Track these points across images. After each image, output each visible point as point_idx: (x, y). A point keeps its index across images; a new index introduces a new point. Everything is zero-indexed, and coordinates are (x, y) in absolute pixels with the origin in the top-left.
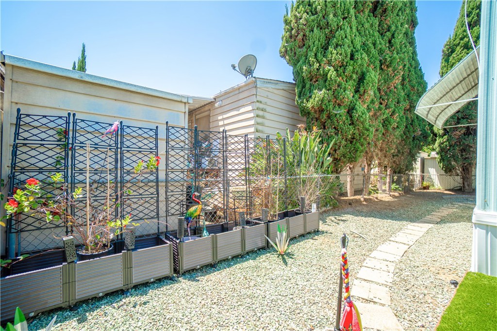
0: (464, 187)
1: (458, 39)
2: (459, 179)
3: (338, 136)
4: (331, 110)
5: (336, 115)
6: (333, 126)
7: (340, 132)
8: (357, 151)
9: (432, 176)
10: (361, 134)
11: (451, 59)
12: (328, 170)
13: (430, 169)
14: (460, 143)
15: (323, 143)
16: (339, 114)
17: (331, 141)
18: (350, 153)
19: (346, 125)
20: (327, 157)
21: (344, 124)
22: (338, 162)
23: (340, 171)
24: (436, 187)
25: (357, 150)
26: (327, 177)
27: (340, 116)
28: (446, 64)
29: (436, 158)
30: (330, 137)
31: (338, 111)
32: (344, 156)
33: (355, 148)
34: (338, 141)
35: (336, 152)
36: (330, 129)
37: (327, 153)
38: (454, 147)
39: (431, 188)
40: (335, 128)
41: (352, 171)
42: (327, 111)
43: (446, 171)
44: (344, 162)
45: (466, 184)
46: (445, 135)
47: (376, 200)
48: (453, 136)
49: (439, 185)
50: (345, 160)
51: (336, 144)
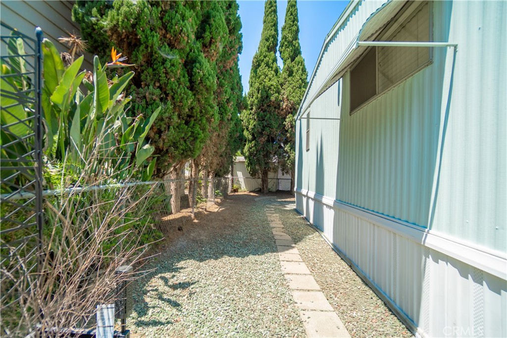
0: (263, 189)
1: (262, 56)
2: (260, 181)
3: (166, 104)
4: (156, 47)
5: (164, 61)
6: (157, 84)
7: (169, 98)
8: (195, 139)
9: (239, 179)
10: (204, 111)
11: (258, 70)
12: (145, 172)
13: (238, 172)
14: (264, 149)
15: (134, 115)
16: (171, 60)
17: (153, 112)
18: (185, 141)
19: (181, 86)
20: (144, 144)
21: (179, 84)
22: (162, 156)
23: (164, 175)
24: (243, 189)
25: (197, 138)
26: (143, 186)
27: (173, 65)
28: (255, 75)
29: (244, 162)
30: (149, 105)
31: (168, 54)
32: (175, 145)
33: (193, 133)
34: (167, 114)
35: (160, 137)
36: (151, 87)
37: (144, 135)
38: (259, 152)
39: (239, 190)
40: (160, 87)
41: (177, 174)
42: (147, 47)
43: (252, 175)
44: (173, 158)
45: (265, 185)
46: (253, 140)
47: (206, 213)
48: (259, 142)
49: (245, 188)
50: (177, 152)
51: (162, 120)
